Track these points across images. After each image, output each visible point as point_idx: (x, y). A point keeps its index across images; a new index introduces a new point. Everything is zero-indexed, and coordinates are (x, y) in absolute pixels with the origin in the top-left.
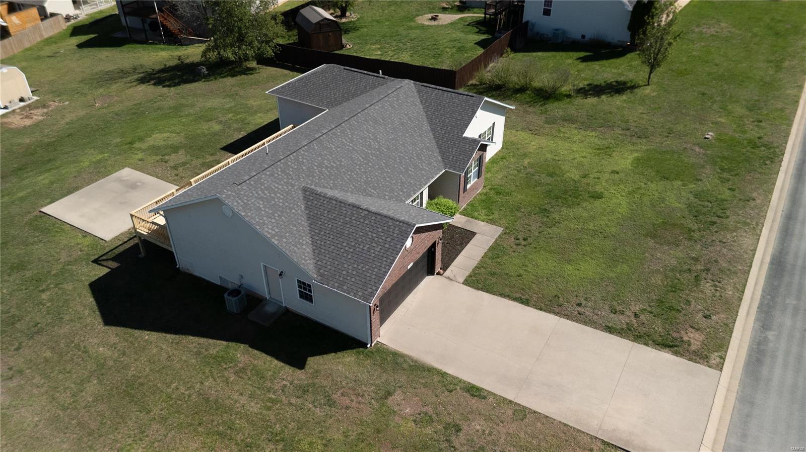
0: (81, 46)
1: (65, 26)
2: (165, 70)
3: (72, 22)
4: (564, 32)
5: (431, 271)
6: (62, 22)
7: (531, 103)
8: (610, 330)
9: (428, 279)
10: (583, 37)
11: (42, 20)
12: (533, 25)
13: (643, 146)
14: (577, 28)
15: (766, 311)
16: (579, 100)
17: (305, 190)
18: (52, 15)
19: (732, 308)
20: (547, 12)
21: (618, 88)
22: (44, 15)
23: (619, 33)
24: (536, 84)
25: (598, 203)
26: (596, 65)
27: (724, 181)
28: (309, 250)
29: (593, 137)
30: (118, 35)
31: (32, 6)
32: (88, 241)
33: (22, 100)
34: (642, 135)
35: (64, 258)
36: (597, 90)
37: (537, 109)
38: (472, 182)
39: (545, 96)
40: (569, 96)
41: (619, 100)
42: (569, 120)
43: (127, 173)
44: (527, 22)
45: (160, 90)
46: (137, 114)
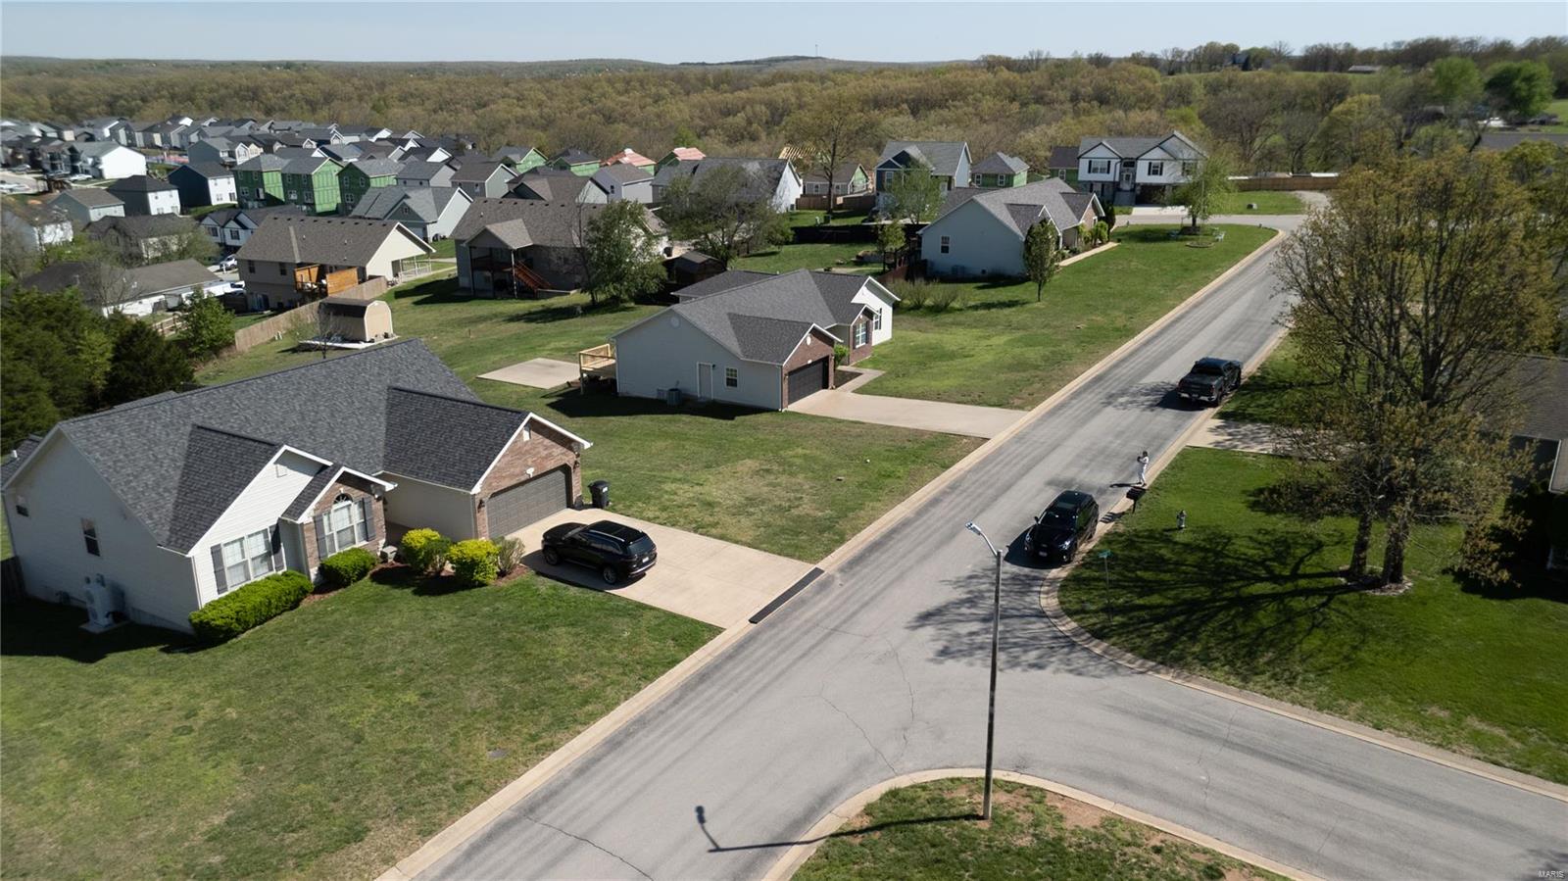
0: (417, 303)
1: (385, 290)
2: (530, 313)
3: (390, 287)
4: (963, 268)
5: (825, 386)
6: (384, 285)
7: (924, 315)
8: (959, 403)
9: (823, 392)
10: (984, 272)
11: (360, 283)
12: (932, 264)
13: (1018, 334)
14: (977, 264)
15: (1076, 395)
16: (970, 312)
17: (729, 314)
18: (372, 277)
19: (1051, 392)
20: (945, 250)
21: (1011, 304)
22: (363, 278)
23: (1014, 265)
24: (928, 302)
25: (968, 359)
26: (992, 291)
27: (1078, 346)
28: (736, 343)
29: (976, 332)
30: (459, 294)
31: (350, 267)
32: (529, 390)
33: (386, 336)
34: (1024, 328)
35: (514, 396)
36: (988, 306)
37: (928, 319)
38: (861, 345)
39: (938, 310)
40: (960, 310)
41: (1007, 311)
42: (959, 324)
43: (540, 360)
44: (926, 261)
45: (533, 325)
46: (518, 338)
